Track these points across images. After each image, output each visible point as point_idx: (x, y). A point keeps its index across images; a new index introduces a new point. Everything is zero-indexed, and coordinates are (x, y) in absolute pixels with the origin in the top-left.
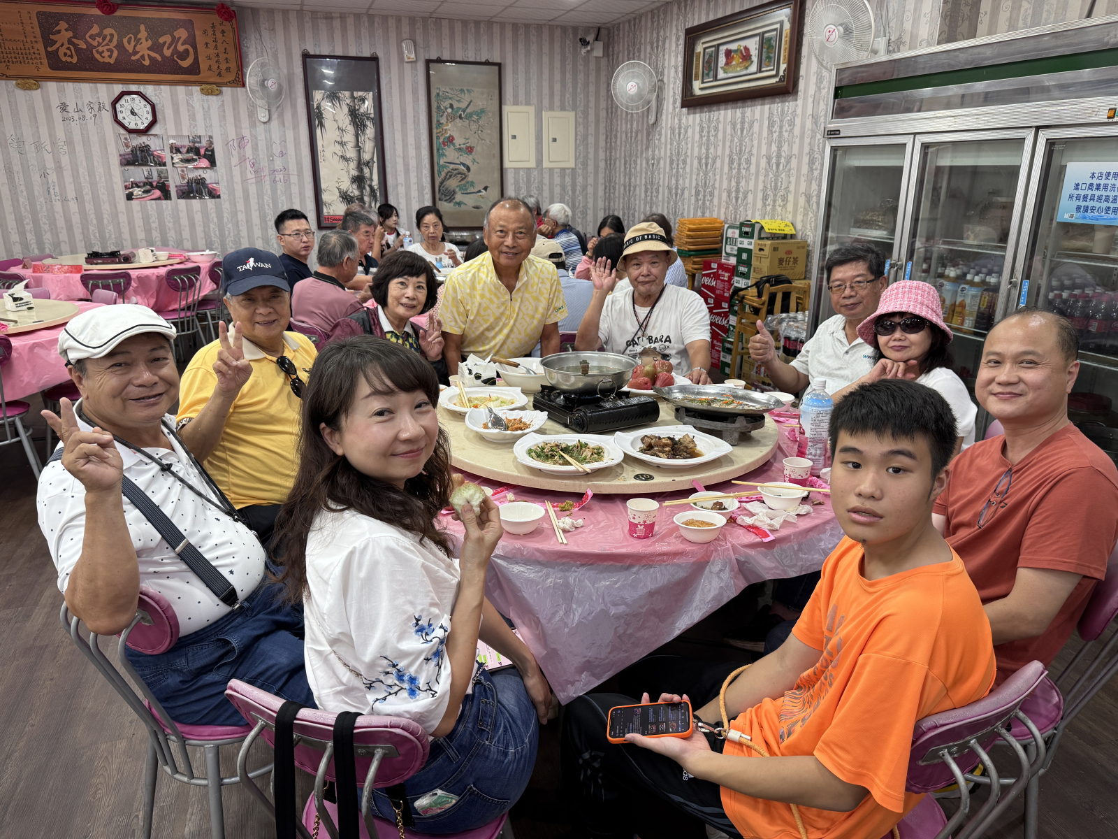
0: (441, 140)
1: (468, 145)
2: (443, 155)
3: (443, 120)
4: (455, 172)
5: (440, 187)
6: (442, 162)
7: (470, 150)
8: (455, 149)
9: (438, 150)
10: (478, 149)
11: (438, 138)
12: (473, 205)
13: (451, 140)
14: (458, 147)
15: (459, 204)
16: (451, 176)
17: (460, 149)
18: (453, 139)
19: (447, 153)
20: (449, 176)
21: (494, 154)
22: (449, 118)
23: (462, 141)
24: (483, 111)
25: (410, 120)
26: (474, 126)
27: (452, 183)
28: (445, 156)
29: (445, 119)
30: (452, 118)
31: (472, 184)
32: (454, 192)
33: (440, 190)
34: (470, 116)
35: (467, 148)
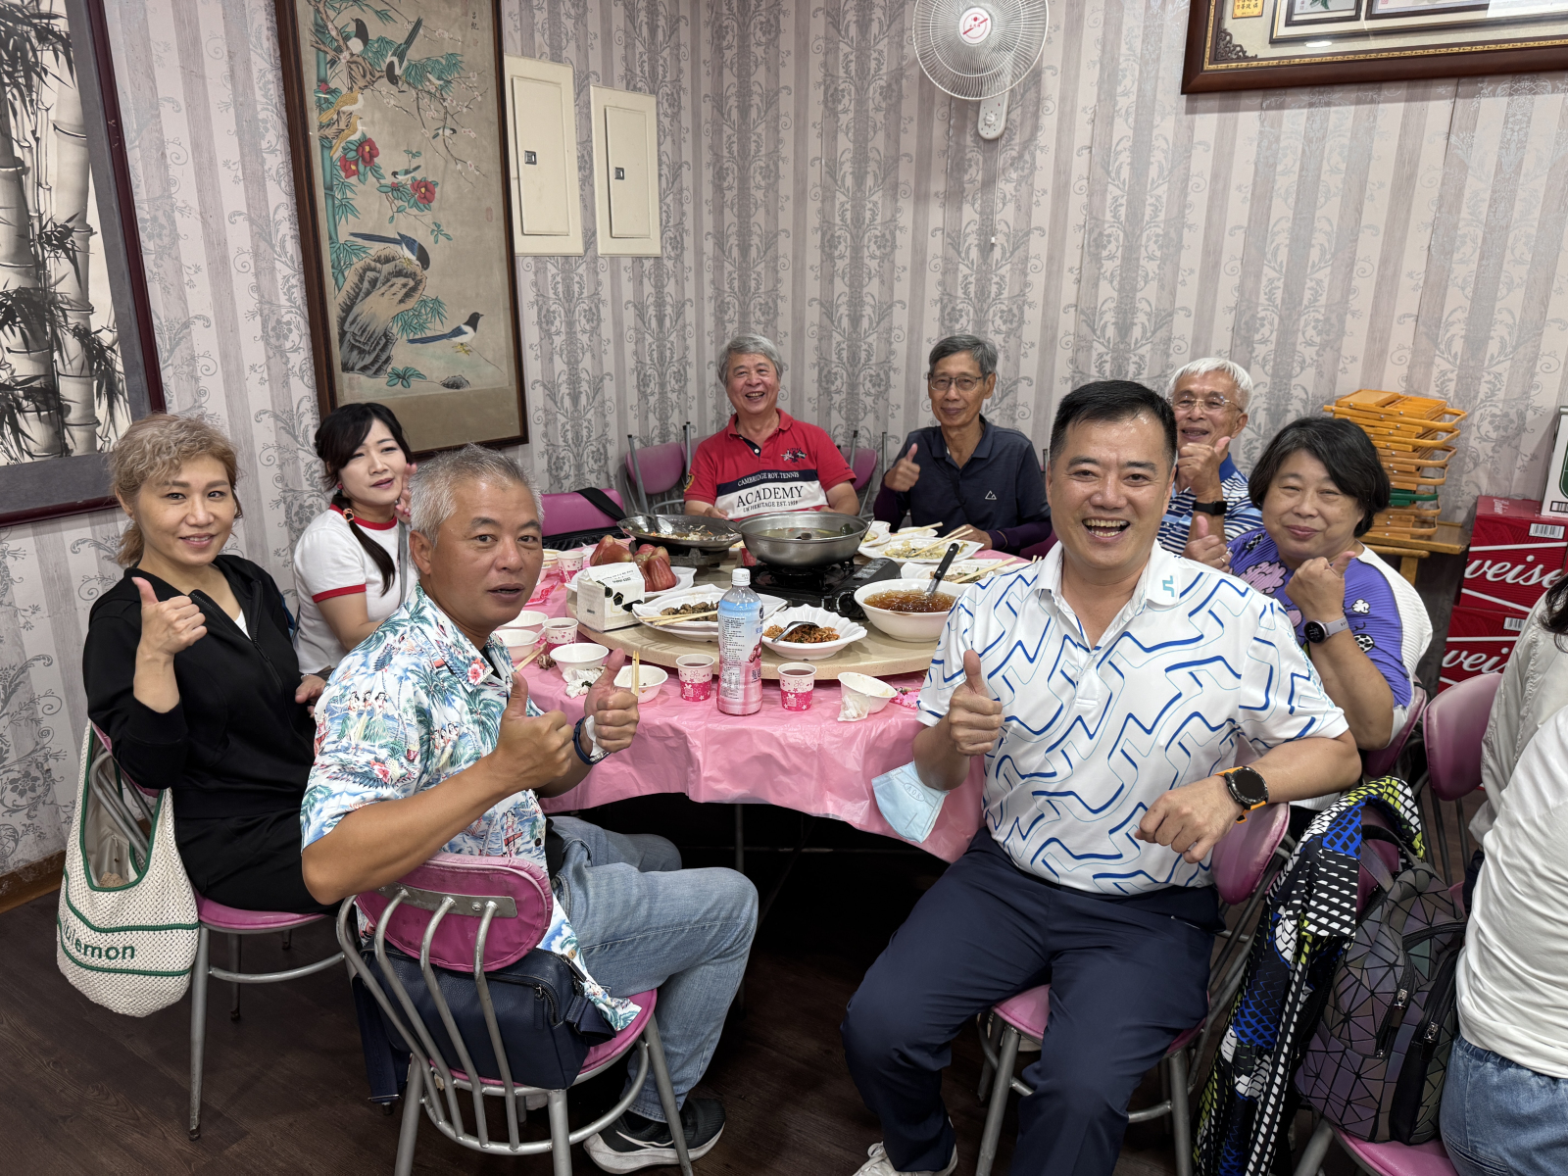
0: (337, 154)
1: (418, 175)
2: (346, 207)
3: (339, 80)
4: (388, 268)
5: (342, 321)
6: (343, 235)
7: (424, 193)
8: (382, 189)
9: (329, 188)
10: (446, 191)
11: (326, 144)
12: (444, 376)
13: (365, 153)
14: (389, 180)
15: (403, 377)
16: (374, 283)
17: (395, 188)
18: (374, 152)
19: (357, 202)
20: (369, 283)
21: (489, 210)
22: (357, 73)
23: (401, 162)
24: (453, 63)
25: (215, 68)
26: (431, 112)
27: (379, 308)
28: (354, 211)
29: (344, 76)
30: (366, 75)
31: (437, 307)
32: (387, 339)
33: (343, 334)
34: (417, 73)
35: (417, 185)
